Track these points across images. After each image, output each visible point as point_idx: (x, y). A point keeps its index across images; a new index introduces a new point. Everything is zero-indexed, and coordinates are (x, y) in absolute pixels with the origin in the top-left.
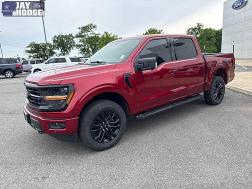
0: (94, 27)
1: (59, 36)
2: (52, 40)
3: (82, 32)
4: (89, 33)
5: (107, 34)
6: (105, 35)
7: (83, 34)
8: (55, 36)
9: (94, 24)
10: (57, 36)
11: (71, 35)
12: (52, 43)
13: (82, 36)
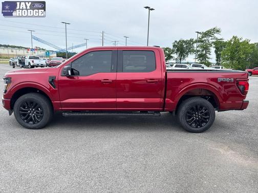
0: (218, 31)
1: (180, 41)
2: (172, 45)
3: (203, 37)
4: (211, 38)
5: (235, 40)
6: (233, 40)
7: (203, 39)
8: (176, 41)
9: (218, 28)
10: (178, 41)
11: (191, 40)
12: (171, 47)
13: (202, 42)
